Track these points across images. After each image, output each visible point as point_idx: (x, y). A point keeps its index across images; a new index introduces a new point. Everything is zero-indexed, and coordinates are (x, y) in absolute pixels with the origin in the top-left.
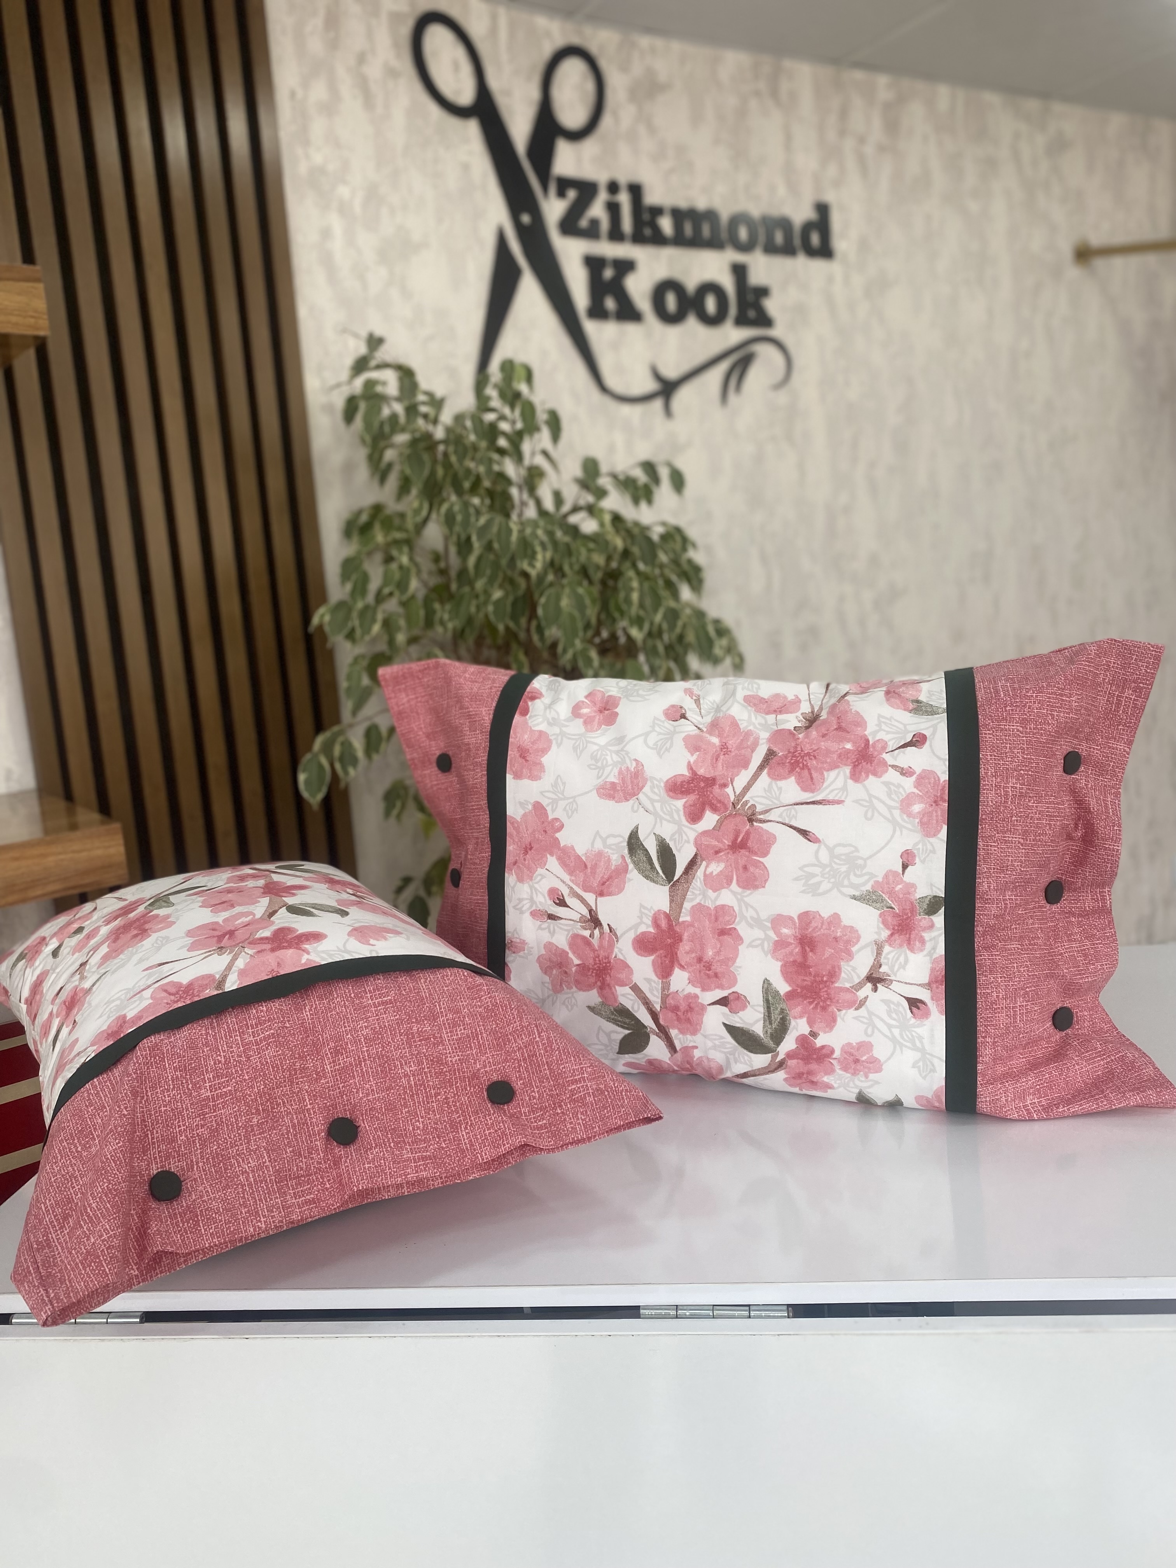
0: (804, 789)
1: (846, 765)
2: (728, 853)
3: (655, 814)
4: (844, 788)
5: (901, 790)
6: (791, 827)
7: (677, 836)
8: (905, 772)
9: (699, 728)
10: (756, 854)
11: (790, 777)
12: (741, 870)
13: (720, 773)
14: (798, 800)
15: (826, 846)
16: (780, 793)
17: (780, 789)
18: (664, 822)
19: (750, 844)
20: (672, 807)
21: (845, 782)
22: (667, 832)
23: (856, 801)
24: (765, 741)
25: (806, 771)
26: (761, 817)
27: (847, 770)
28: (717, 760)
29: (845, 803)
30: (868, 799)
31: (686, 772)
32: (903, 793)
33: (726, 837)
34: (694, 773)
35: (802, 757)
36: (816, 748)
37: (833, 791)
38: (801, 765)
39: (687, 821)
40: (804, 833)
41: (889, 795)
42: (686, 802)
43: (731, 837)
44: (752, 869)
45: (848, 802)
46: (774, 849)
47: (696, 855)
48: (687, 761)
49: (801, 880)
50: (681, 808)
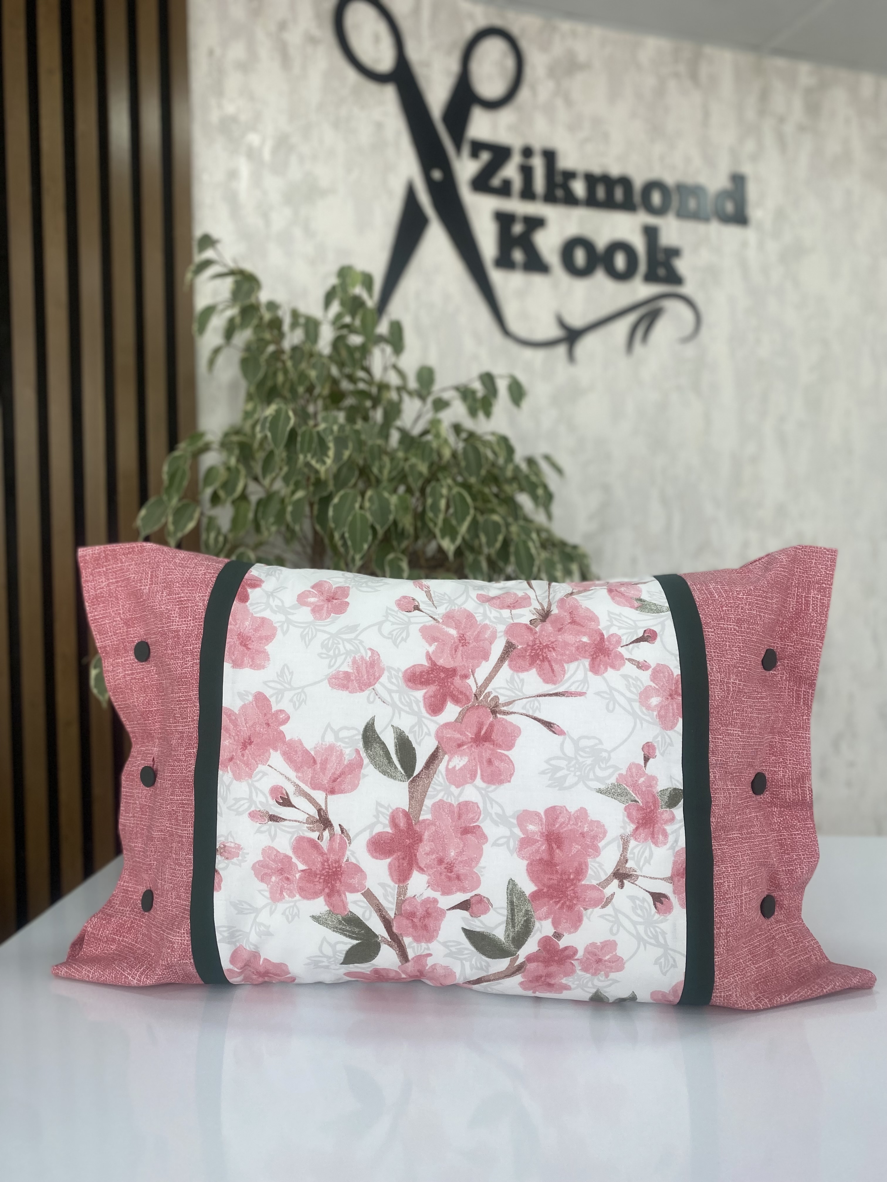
0: (546, 681)
1: (585, 657)
2: (472, 746)
3: (394, 705)
4: (585, 681)
5: (639, 683)
6: (535, 719)
7: (416, 728)
8: (642, 666)
9: (434, 619)
10: (500, 747)
11: (531, 669)
12: (485, 763)
13: (461, 664)
14: (540, 692)
15: (572, 739)
16: (523, 685)
17: (522, 681)
18: (403, 714)
19: (494, 736)
20: (412, 698)
21: (586, 674)
22: (406, 724)
23: (598, 694)
24: (502, 634)
25: (546, 663)
26: (505, 708)
27: (587, 662)
28: (456, 651)
29: (587, 695)
30: (608, 692)
31: (425, 663)
32: (642, 687)
33: (469, 729)
34: (434, 664)
35: (541, 650)
36: (554, 640)
37: (574, 683)
38: (541, 657)
39: (428, 712)
40: (549, 725)
41: (628, 687)
42: (426, 693)
43: (475, 729)
44: (496, 763)
45: (590, 694)
46: (519, 742)
47: (437, 748)
48: (425, 652)
49: (548, 773)
50: (421, 699)
